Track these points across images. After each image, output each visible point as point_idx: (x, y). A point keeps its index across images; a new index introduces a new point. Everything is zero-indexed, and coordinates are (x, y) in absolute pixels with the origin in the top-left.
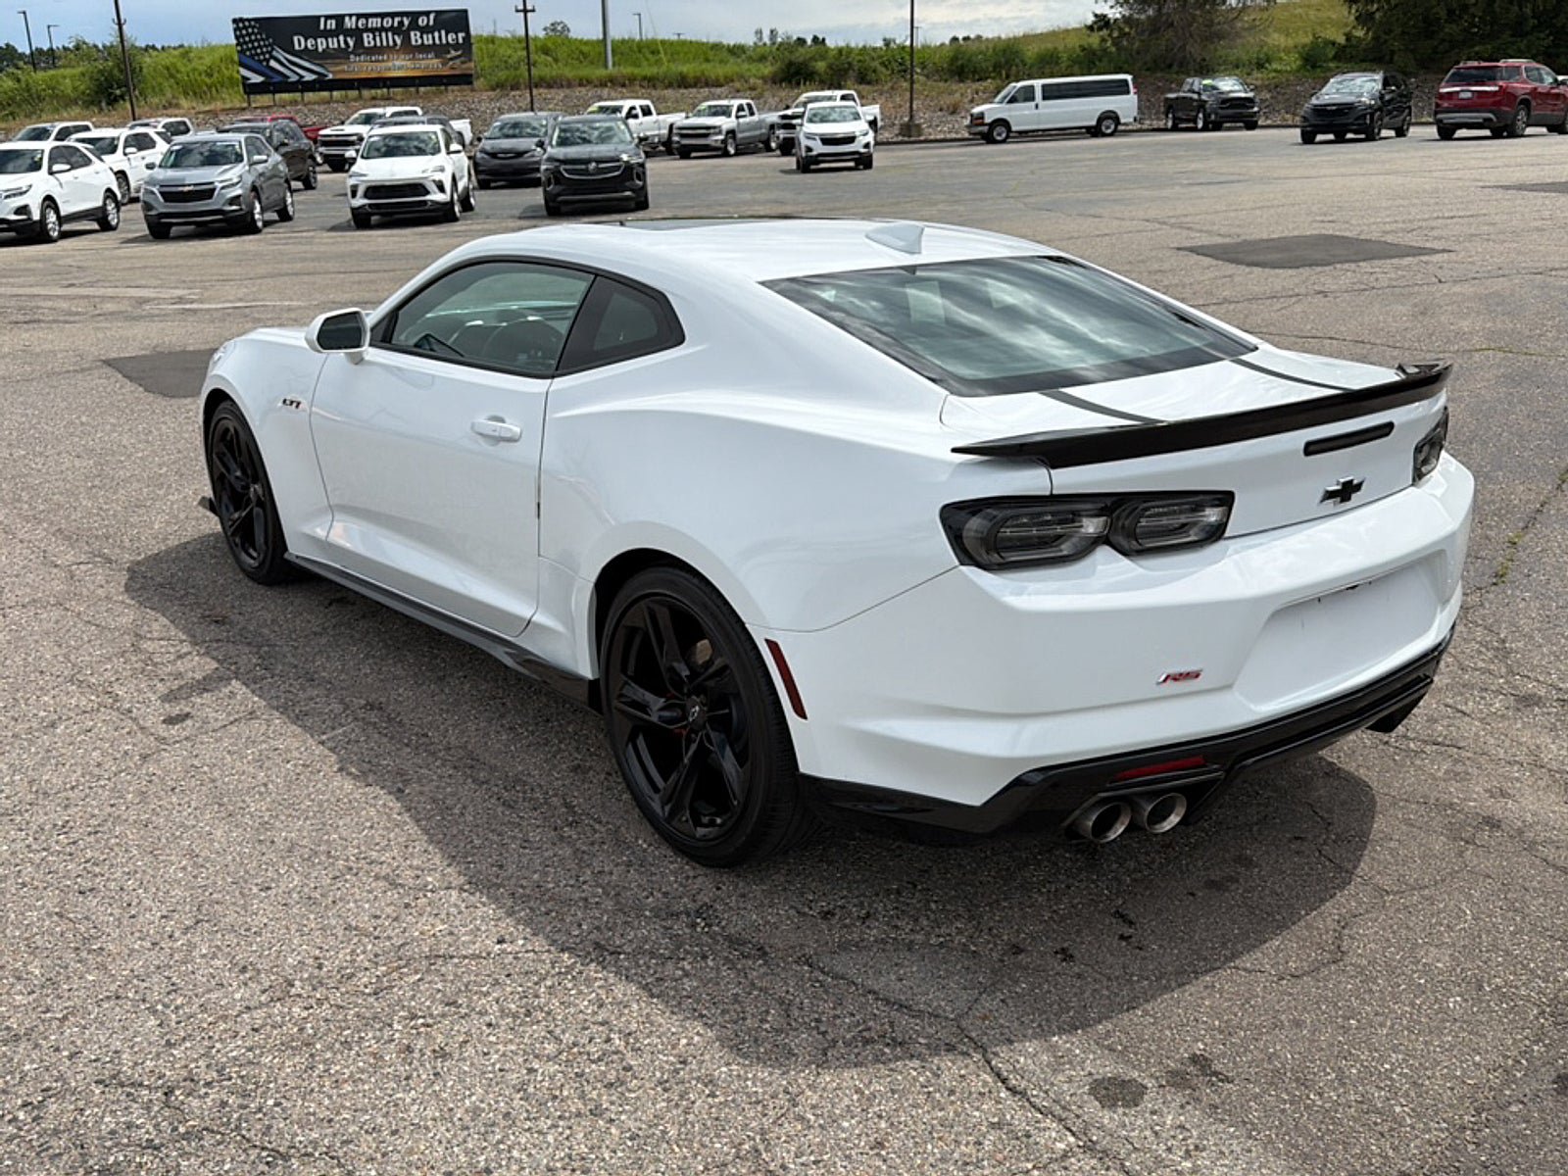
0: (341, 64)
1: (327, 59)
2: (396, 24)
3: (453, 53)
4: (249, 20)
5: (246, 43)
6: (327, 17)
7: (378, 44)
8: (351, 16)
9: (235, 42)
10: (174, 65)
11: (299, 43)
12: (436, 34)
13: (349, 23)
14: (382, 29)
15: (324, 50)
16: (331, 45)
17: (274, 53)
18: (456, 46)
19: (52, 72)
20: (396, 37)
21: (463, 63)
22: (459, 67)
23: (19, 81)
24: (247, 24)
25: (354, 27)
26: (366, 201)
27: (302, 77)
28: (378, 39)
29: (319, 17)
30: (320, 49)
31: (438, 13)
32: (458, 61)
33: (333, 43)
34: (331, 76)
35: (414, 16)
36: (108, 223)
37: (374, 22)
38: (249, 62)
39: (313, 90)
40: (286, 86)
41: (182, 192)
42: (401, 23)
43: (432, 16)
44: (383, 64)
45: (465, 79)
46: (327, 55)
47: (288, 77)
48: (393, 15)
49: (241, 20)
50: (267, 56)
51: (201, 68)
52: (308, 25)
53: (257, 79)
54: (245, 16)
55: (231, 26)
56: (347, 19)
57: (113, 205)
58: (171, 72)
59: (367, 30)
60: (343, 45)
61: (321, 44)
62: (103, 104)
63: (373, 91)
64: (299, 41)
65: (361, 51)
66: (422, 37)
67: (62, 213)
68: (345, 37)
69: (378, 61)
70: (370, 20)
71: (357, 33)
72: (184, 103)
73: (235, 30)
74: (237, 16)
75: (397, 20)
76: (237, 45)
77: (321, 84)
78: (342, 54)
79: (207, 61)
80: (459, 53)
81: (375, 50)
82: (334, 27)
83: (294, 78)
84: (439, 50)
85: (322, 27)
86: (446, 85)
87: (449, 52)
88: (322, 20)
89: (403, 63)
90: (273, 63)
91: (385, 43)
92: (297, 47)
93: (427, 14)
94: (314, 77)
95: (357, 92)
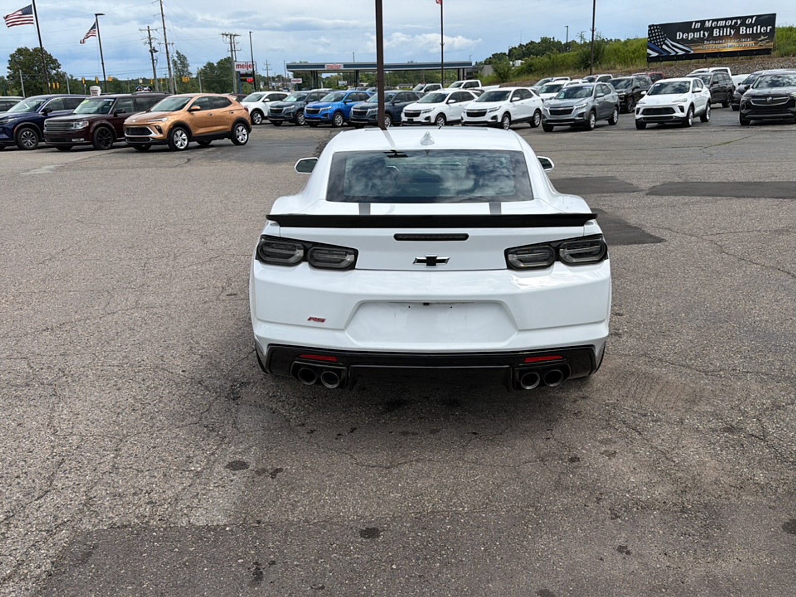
0: (699, 45)
1: (692, 43)
2: (733, 24)
3: (763, 37)
4: (656, 25)
5: (653, 37)
6: (696, 22)
7: (721, 34)
8: (709, 20)
9: (647, 36)
10: (618, 48)
11: (679, 35)
12: (755, 28)
13: (708, 24)
14: (726, 26)
15: (691, 39)
16: (695, 37)
17: (666, 41)
18: (765, 34)
19: (565, 54)
20: (732, 31)
21: (767, 42)
22: (764, 45)
23: (550, 58)
24: (655, 27)
25: (710, 26)
26: (642, 116)
27: (677, 53)
28: (721, 32)
29: (692, 22)
30: (689, 39)
31: (758, 16)
32: (764, 42)
33: (697, 35)
34: (692, 52)
35: (743, 19)
36: (534, 124)
37: (721, 23)
38: (653, 46)
39: (682, 59)
40: (669, 58)
41: (558, 111)
42: (736, 23)
43: (754, 19)
44: (720, 45)
45: (766, 52)
46: (694, 41)
47: (670, 53)
48: (732, 19)
49: (653, 26)
50: (662, 43)
51: (630, 50)
52: (686, 27)
53: (654, 54)
54: (655, 24)
55: (648, 29)
56: (707, 22)
57: (538, 116)
58: (616, 52)
59: (716, 27)
60: (702, 36)
61: (691, 36)
62: (582, 68)
63: (713, 59)
64: (680, 35)
65: (711, 38)
66: (746, 30)
67: (512, 119)
68: (704, 32)
69: (718, 44)
70: (719, 22)
71: (711, 30)
72: (618, 67)
73: (649, 31)
74: (651, 24)
75: (734, 21)
76: (649, 38)
77: (688, 56)
78: (701, 40)
79: (634, 47)
80: (766, 37)
81: (719, 38)
82: (699, 27)
83: (673, 53)
84: (754, 37)
85: (693, 27)
86: (756, 55)
87: (760, 37)
88: (694, 23)
89: (733, 44)
90: (664, 47)
91: (725, 34)
92: (678, 38)
93: (752, 17)
94: (684, 53)
95: (705, 60)
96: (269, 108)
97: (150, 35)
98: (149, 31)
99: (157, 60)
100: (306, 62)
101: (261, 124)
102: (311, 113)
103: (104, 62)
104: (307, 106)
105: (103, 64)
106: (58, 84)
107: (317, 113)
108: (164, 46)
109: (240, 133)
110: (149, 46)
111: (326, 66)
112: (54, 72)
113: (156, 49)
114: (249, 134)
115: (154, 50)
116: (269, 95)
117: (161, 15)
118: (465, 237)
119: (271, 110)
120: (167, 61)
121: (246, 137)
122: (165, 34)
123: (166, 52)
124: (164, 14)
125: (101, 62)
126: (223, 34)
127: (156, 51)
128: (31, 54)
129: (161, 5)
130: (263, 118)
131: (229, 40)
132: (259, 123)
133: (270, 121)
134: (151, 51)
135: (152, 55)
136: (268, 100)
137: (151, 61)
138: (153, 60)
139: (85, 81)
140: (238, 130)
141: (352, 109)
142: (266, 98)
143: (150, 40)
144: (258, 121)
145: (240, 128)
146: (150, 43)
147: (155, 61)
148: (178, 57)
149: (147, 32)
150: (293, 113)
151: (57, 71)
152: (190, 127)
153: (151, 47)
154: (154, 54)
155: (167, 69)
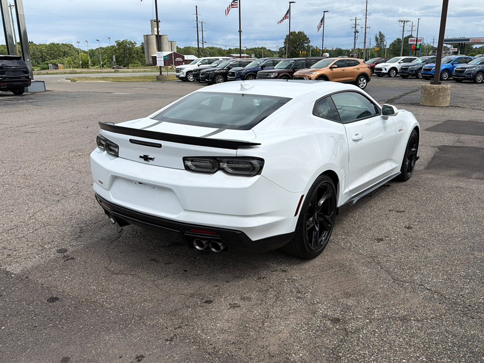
96: (401, 67)
97: (356, 23)
98: (356, 20)
99: (357, 38)
100: (464, 38)
101: (394, 77)
102: (427, 71)
103: (324, 39)
104: (425, 66)
105: (323, 40)
106: (305, 52)
107: (430, 71)
108: (364, 29)
109: (362, 82)
110: (354, 29)
111: (470, 40)
112: (307, 45)
113: (358, 31)
114: (368, 83)
115: (357, 31)
116: (403, 59)
117: (365, 10)
118: (160, 146)
119: (401, 68)
120: (364, 38)
121: (365, 85)
122: (366, 22)
123: (364, 32)
124: (367, 9)
125: (322, 39)
126: (399, 21)
127: (358, 32)
128: (297, 35)
129: (367, 4)
130: (397, 73)
131: (402, 24)
132: (393, 76)
133: (400, 75)
134: (355, 32)
135: (355, 34)
136: (402, 62)
137: (354, 38)
138: (355, 38)
139: (326, 50)
140: (361, 80)
141: (455, 69)
142: (402, 60)
143: (356, 26)
144: (393, 75)
145: (362, 79)
146: (355, 28)
147: (356, 38)
148: (379, 35)
149: (355, 21)
150: (415, 70)
151: (308, 44)
152: (329, 78)
153: (355, 30)
154: (356, 34)
155: (364, 43)
